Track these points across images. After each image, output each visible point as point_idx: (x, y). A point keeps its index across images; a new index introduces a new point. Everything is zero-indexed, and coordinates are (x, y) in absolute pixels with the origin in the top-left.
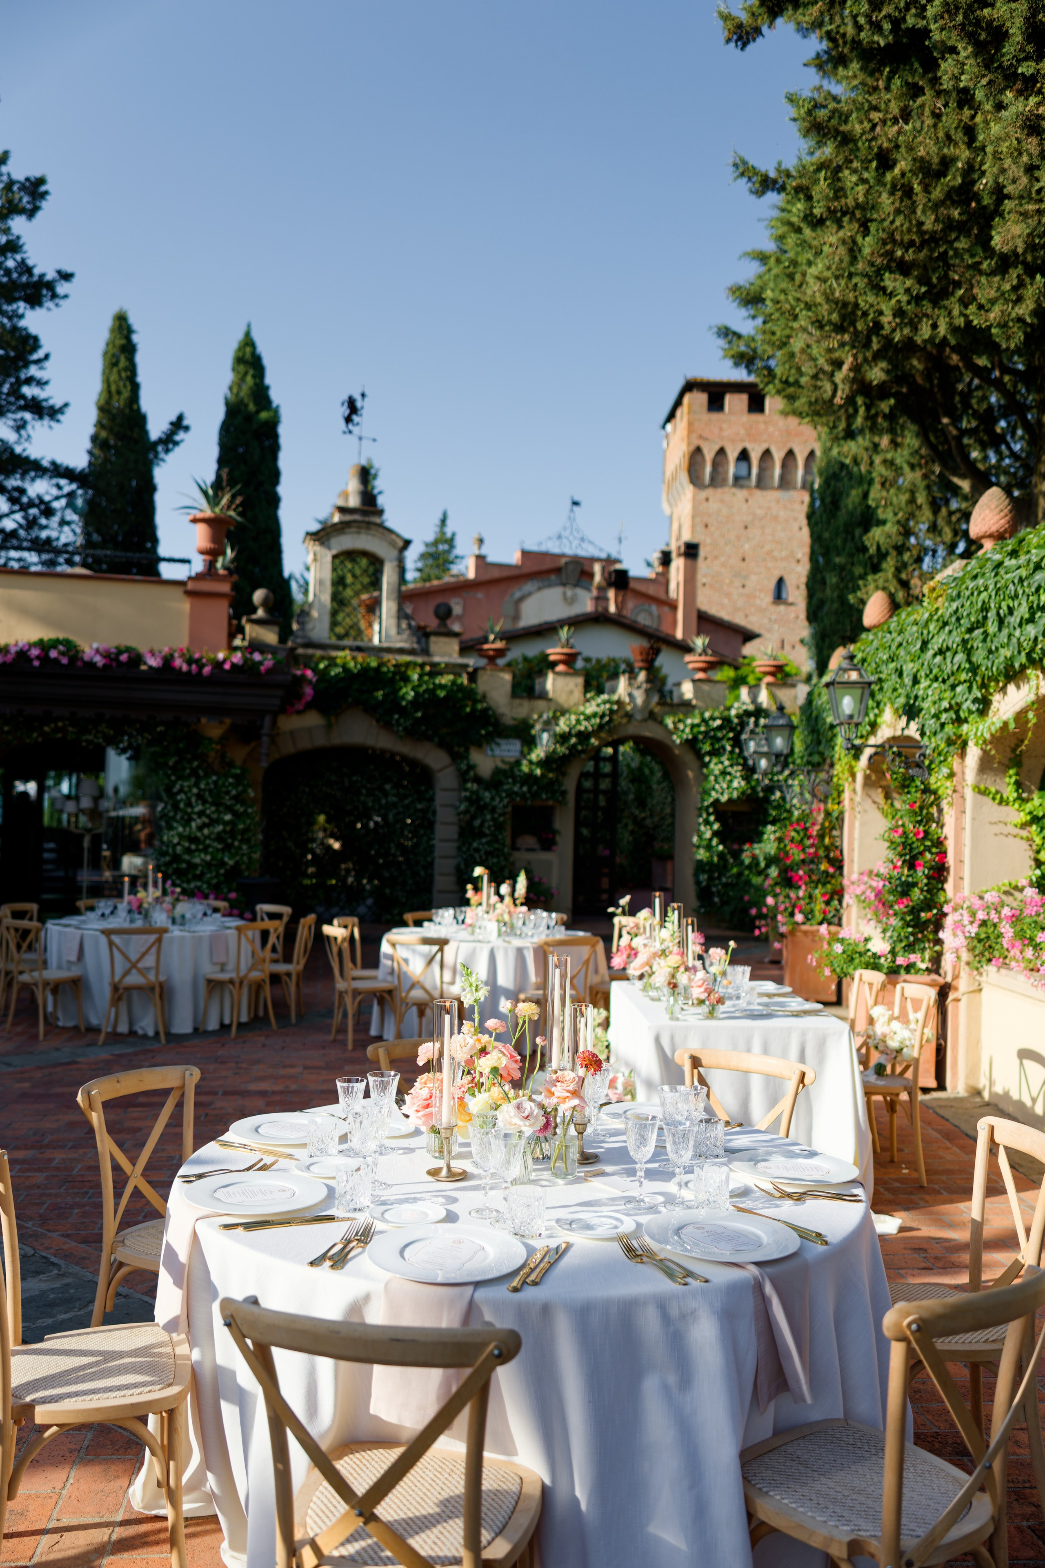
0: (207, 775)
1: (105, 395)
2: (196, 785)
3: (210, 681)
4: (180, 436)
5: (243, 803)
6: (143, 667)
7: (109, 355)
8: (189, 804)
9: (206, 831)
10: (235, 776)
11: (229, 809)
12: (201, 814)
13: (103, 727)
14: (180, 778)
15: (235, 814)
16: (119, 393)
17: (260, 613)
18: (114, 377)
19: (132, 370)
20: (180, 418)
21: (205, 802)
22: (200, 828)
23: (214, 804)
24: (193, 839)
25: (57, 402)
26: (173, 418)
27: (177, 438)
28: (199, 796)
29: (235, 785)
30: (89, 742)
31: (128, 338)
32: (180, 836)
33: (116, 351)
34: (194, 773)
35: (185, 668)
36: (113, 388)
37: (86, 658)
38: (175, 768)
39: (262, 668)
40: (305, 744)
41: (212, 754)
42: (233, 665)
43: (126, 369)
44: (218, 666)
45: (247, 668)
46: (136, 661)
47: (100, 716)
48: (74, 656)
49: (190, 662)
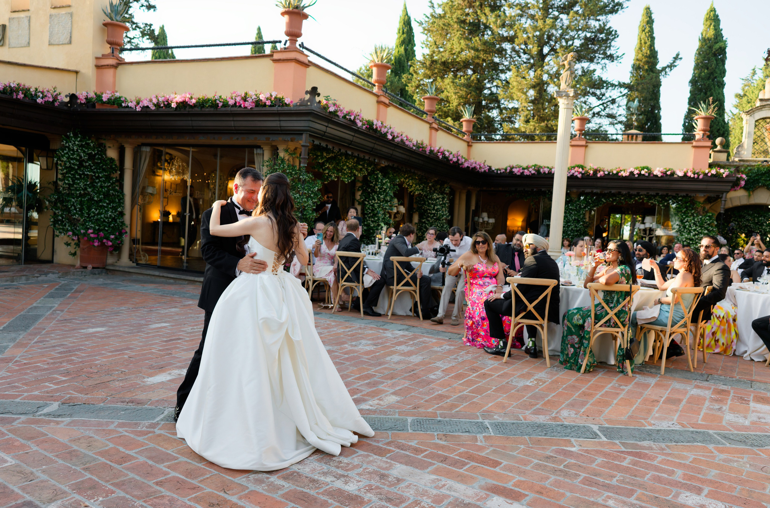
0: (697, 216)
1: (639, 45)
2: (694, 219)
3: (702, 181)
4: (678, 62)
5: (712, 227)
6: (675, 176)
7: (641, 27)
8: (690, 226)
9: (696, 237)
10: (709, 216)
11: (706, 229)
12: (695, 230)
13: (657, 198)
14: (687, 217)
15: (708, 230)
16: (645, 43)
17: (719, 148)
18: (643, 36)
19: (651, 31)
20: (678, 55)
21: (696, 226)
22: (694, 235)
23: (700, 226)
24: (691, 239)
25: (619, 54)
26: (675, 56)
27: (675, 64)
28: (694, 224)
29: (710, 220)
30: (652, 203)
31: (650, 17)
32: (686, 238)
33: (645, 24)
34: (693, 215)
35: (692, 176)
36: (643, 41)
37: (655, 174)
38: (685, 213)
39: (724, 175)
40: (737, 203)
41: (700, 208)
42: (712, 174)
43: (649, 31)
44: (706, 174)
45: (718, 175)
46: (673, 174)
47: (657, 194)
48: (650, 173)
49: (694, 174)
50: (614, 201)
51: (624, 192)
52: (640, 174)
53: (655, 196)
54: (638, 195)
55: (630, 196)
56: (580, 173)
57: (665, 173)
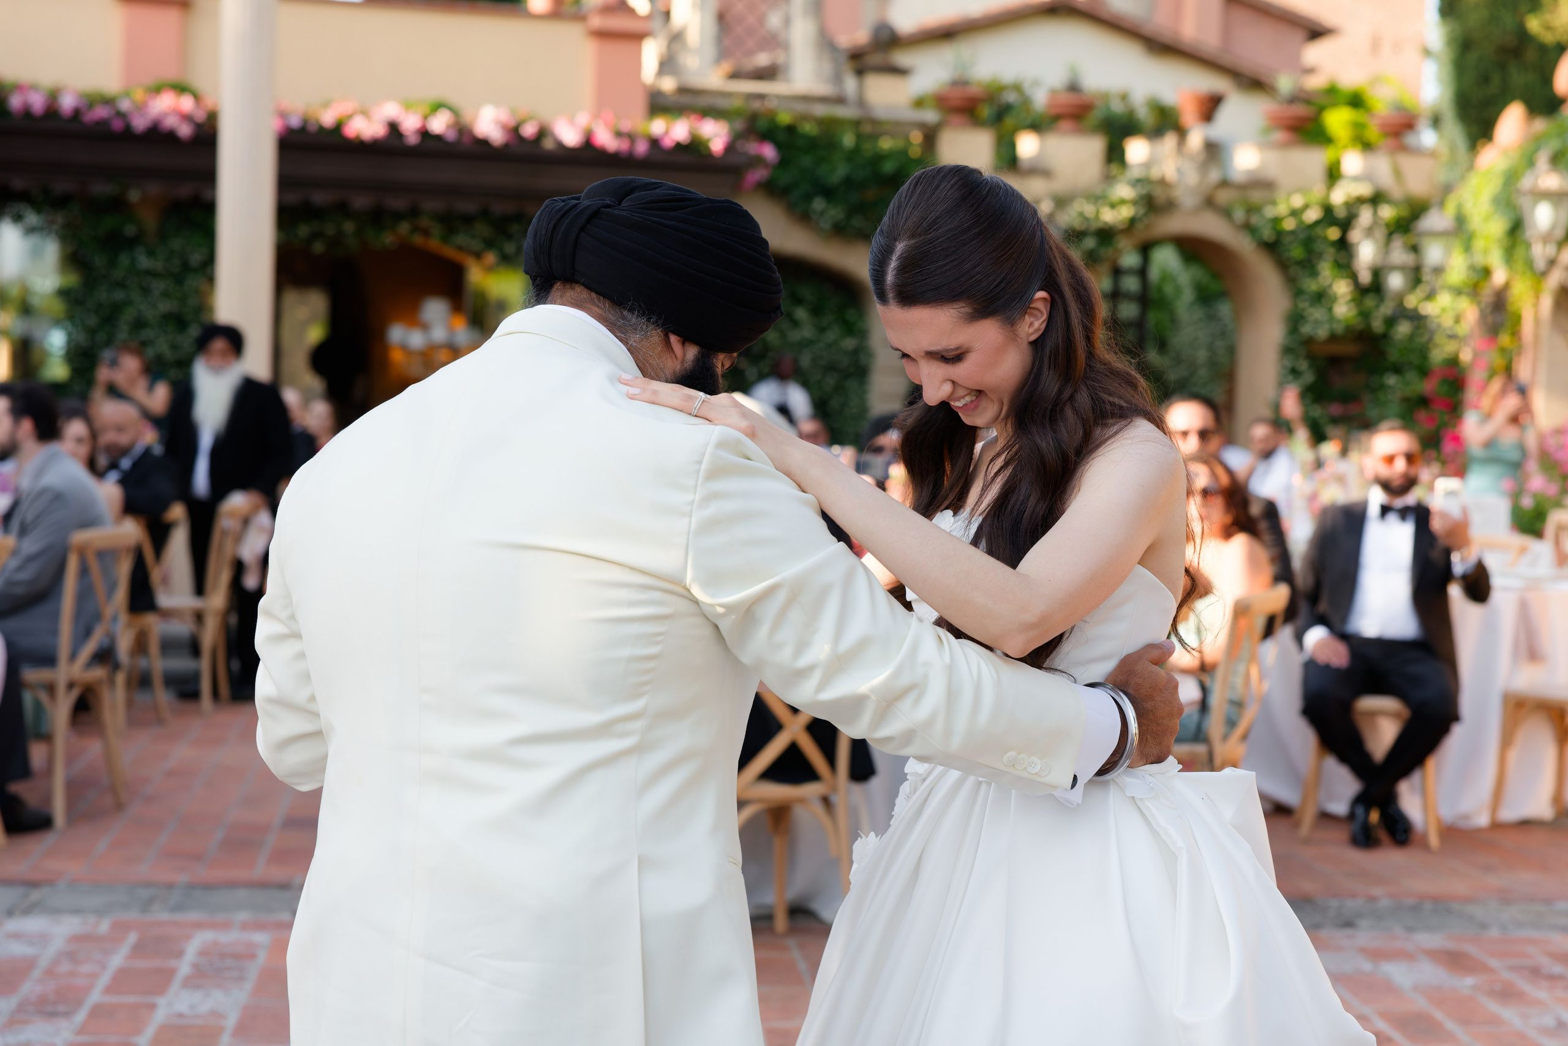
6: (552, 145)
35: (612, 147)
42: (676, 144)
44: (655, 142)
45: (694, 148)
46: (543, 133)
47: (485, 214)
48: (463, 130)
49: (619, 134)
50: (315, 236)
51: (361, 202)
52: (424, 133)
53: (468, 220)
54: (413, 213)
55: (378, 217)
56: (187, 118)
57: (514, 131)
